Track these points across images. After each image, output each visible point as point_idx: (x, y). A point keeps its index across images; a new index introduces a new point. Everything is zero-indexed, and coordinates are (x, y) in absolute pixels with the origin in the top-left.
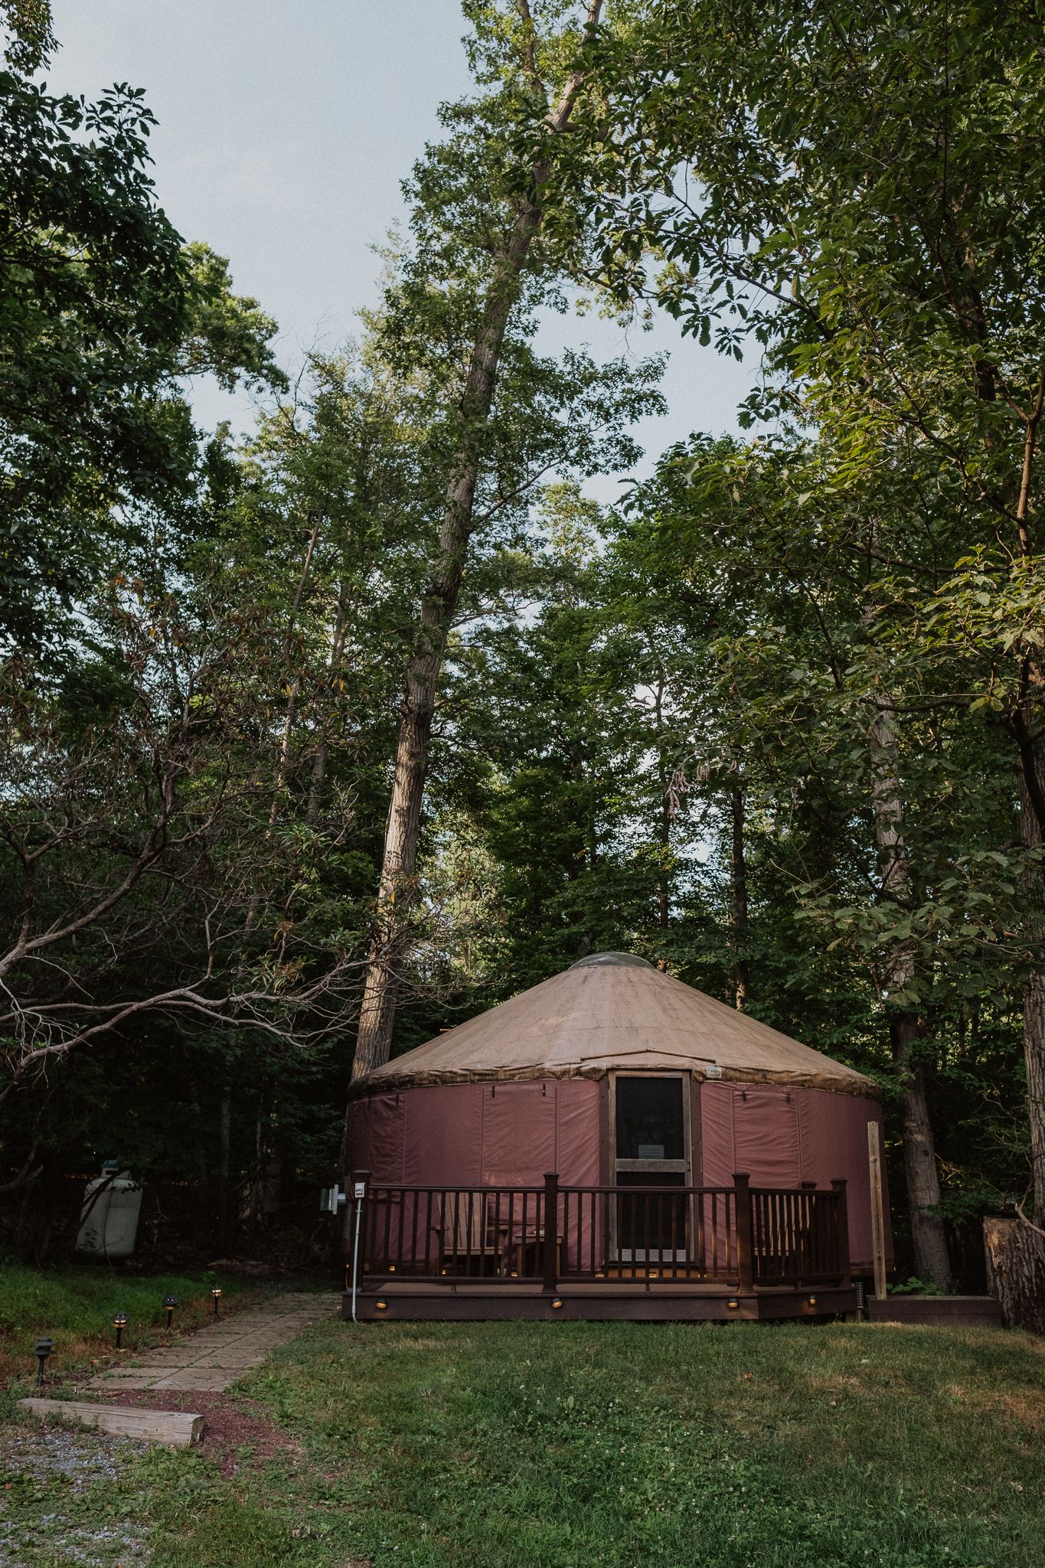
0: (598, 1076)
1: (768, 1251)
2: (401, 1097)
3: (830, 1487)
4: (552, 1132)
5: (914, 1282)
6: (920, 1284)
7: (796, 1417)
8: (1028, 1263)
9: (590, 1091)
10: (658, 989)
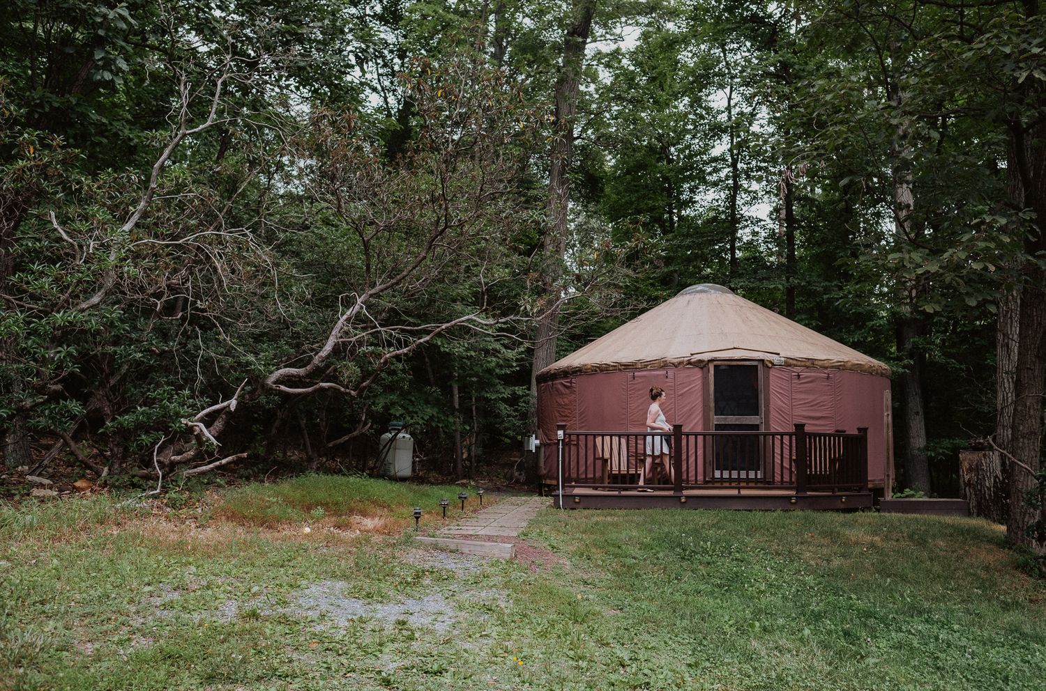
0: (701, 365)
1: (811, 471)
2: (573, 381)
3: (865, 589)
4: (673, 400)
5: (907, 491)
6: (912, 492)
7: (843, 555)
8: (989, 478)
9: (697, 374)
10: (738, 308)
